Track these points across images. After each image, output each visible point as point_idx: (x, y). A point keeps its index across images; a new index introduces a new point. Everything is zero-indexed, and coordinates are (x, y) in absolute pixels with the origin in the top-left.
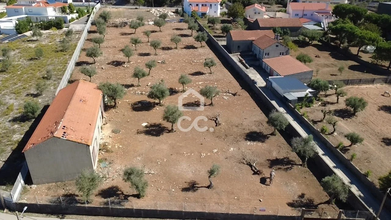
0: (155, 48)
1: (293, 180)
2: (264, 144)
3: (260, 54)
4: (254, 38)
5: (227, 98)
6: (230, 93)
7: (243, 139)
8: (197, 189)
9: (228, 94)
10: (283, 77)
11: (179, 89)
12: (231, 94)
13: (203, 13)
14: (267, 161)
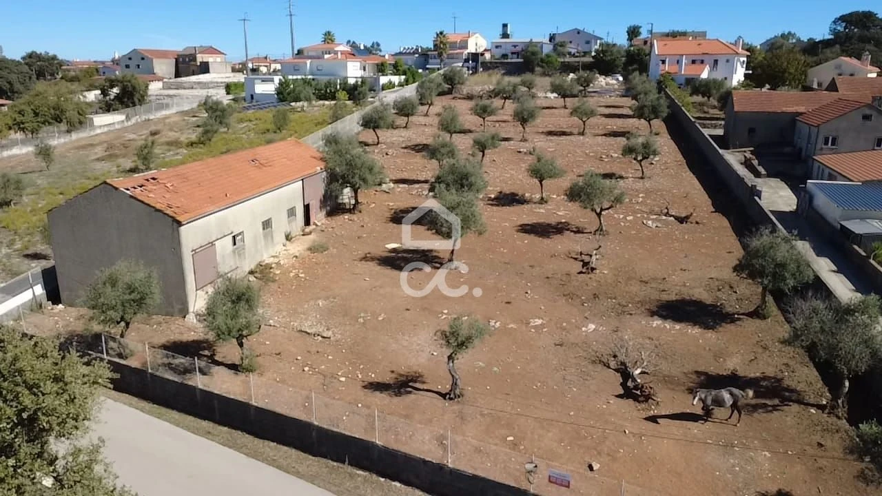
0: (522, 125)
1: (764, 440)
2: (710, 334)
3: (809, 142)
4: (802, 109)
5: (655, 225)
6: (671, 216)
7: (643, 312)
8: (410, 392)
9: (664, 217)
10: (861, 184)
11: (533, 196)
12: (672, 218)
13: (688, 77)
14: (694, 377)
